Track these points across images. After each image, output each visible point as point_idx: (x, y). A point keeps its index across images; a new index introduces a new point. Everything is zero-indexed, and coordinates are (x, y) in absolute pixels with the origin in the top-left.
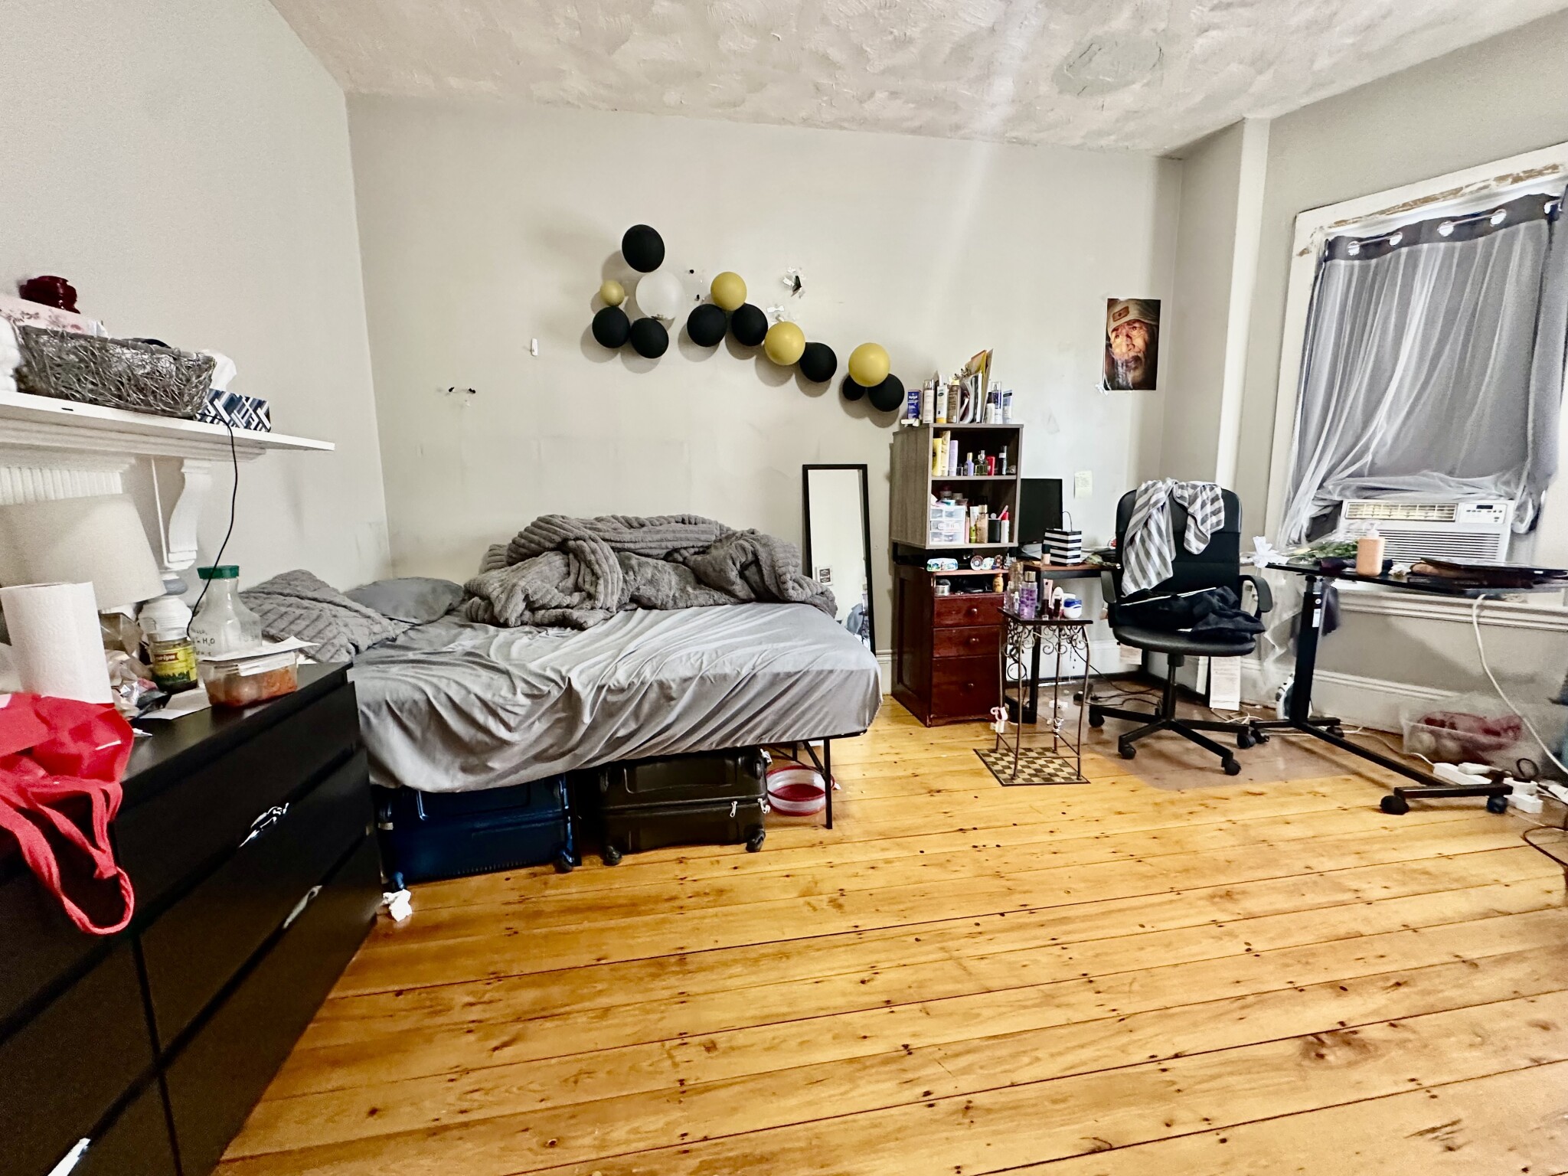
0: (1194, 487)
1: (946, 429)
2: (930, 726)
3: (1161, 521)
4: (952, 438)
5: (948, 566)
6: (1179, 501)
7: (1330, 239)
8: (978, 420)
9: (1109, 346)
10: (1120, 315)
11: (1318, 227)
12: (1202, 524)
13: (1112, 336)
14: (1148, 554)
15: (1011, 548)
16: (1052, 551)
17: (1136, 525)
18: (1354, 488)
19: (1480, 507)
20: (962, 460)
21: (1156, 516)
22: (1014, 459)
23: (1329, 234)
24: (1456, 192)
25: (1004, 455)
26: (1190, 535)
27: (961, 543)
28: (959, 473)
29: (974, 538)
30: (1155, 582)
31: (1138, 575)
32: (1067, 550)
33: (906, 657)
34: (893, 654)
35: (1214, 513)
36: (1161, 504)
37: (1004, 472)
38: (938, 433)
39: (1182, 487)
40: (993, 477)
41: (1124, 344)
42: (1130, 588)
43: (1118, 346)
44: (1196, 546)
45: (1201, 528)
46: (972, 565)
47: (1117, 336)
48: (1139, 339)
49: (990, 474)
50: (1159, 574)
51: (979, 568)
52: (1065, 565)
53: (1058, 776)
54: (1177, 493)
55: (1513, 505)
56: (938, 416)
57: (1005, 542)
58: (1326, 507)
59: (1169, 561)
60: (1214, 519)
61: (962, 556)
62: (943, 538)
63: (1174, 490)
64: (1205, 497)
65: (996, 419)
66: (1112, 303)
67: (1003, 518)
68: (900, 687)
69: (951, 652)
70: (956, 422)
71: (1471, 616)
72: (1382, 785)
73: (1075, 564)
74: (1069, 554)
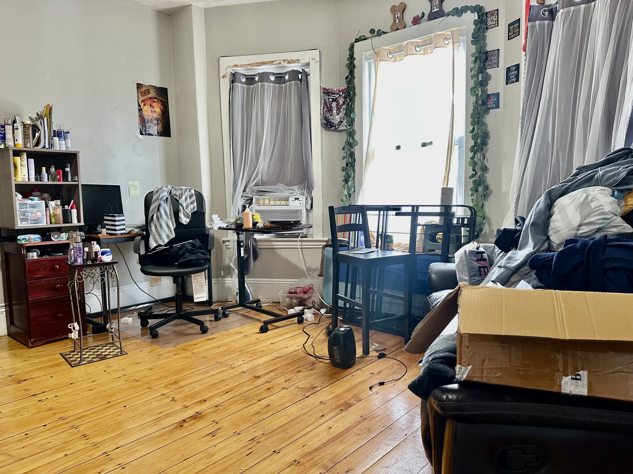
0: (181, 190)
1: (24, 151)
2: (32, 347)
3: (166, 208)
4: (28, 158)
5: (35, 239)
6: (175, 197)
7: (234, 72)
8: (47, 147)
9: (140, 110)
10: (145, 93)
11: (228, 65)
12: (186, 209)
13: (142, 105)
14: (161, 226)
15: (79, 226)
16: (107, 227)
17: (153, 210)
18: (255, 191)
19: (295, 199)
20: (38, 172)
21: (163, 205)
22: (75, 172)
23: (233, 70)
24: (272, 62)
25: (68, 169)
26: (181, 215)
27: (44, 224)
28: (36, 179)
29: (53, 221)
30: (166, 241)
31: (157, 237)
32: (115, 225)
33: (15, 307)
34: (6, 306)
35: (192, 203)
36: (165, 198)
37: (70, 180)
38: (17, 153)
39: (176, 190)
40: (62, 183)
41: (149, 110)
42: (153, 244)
43: (146, 111)
44: (185, 220)
45: (186, 211)
46: (52, 238)
47: (144, 105)
48: (158, 109)
49: (59, 180)
50: (168, 236)
51: (58, 240)
52: (115, 234)
53: (110, 355)
54: (174, 192)
55: (304, 197)
56: (16, 142)
57: (75, 222)
58: (248, 200)
59: (172, 229)
60: (192, 206)
61: (44, 233)
62: (29, 222)
63: (172, 191)
64: (187, 195)
65: (60, 146)
66: (139, 86)
67: (72, 208)
68: (14, 329)
69: (43, 296)
70: (30, 147)
71: (297, 245)
72: (259, 321)
73: (122, 234)
74: (117, 228)
